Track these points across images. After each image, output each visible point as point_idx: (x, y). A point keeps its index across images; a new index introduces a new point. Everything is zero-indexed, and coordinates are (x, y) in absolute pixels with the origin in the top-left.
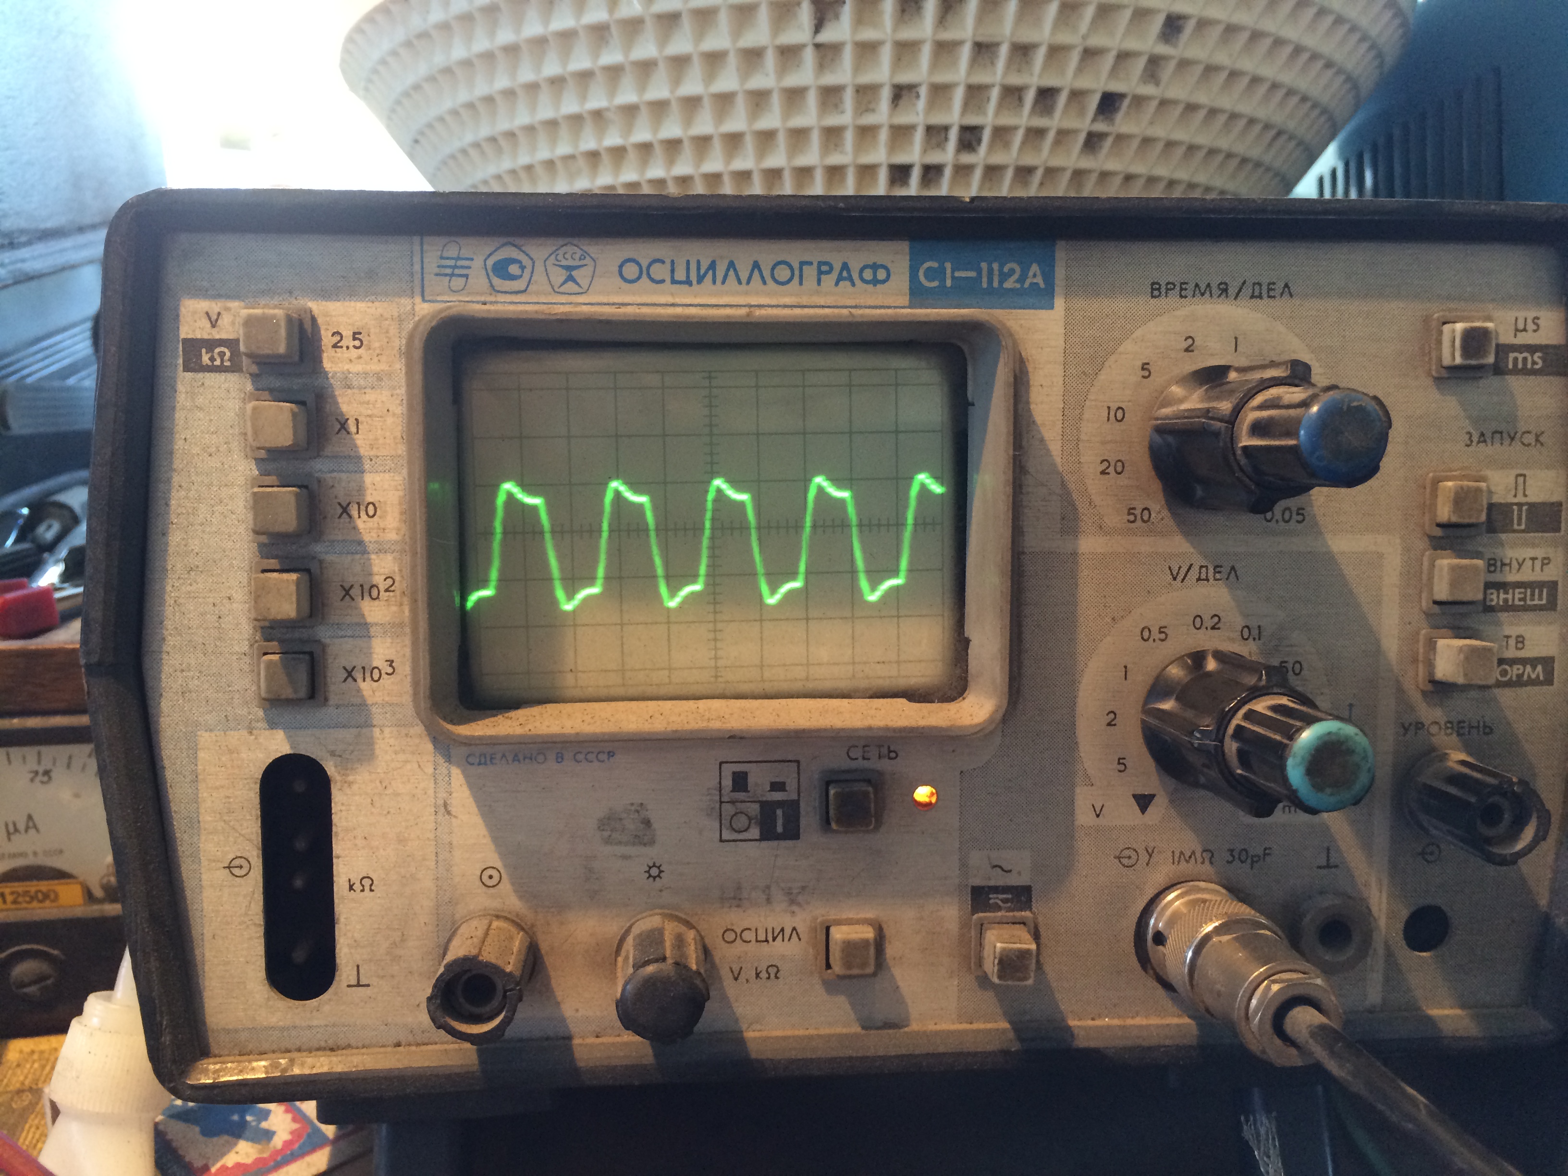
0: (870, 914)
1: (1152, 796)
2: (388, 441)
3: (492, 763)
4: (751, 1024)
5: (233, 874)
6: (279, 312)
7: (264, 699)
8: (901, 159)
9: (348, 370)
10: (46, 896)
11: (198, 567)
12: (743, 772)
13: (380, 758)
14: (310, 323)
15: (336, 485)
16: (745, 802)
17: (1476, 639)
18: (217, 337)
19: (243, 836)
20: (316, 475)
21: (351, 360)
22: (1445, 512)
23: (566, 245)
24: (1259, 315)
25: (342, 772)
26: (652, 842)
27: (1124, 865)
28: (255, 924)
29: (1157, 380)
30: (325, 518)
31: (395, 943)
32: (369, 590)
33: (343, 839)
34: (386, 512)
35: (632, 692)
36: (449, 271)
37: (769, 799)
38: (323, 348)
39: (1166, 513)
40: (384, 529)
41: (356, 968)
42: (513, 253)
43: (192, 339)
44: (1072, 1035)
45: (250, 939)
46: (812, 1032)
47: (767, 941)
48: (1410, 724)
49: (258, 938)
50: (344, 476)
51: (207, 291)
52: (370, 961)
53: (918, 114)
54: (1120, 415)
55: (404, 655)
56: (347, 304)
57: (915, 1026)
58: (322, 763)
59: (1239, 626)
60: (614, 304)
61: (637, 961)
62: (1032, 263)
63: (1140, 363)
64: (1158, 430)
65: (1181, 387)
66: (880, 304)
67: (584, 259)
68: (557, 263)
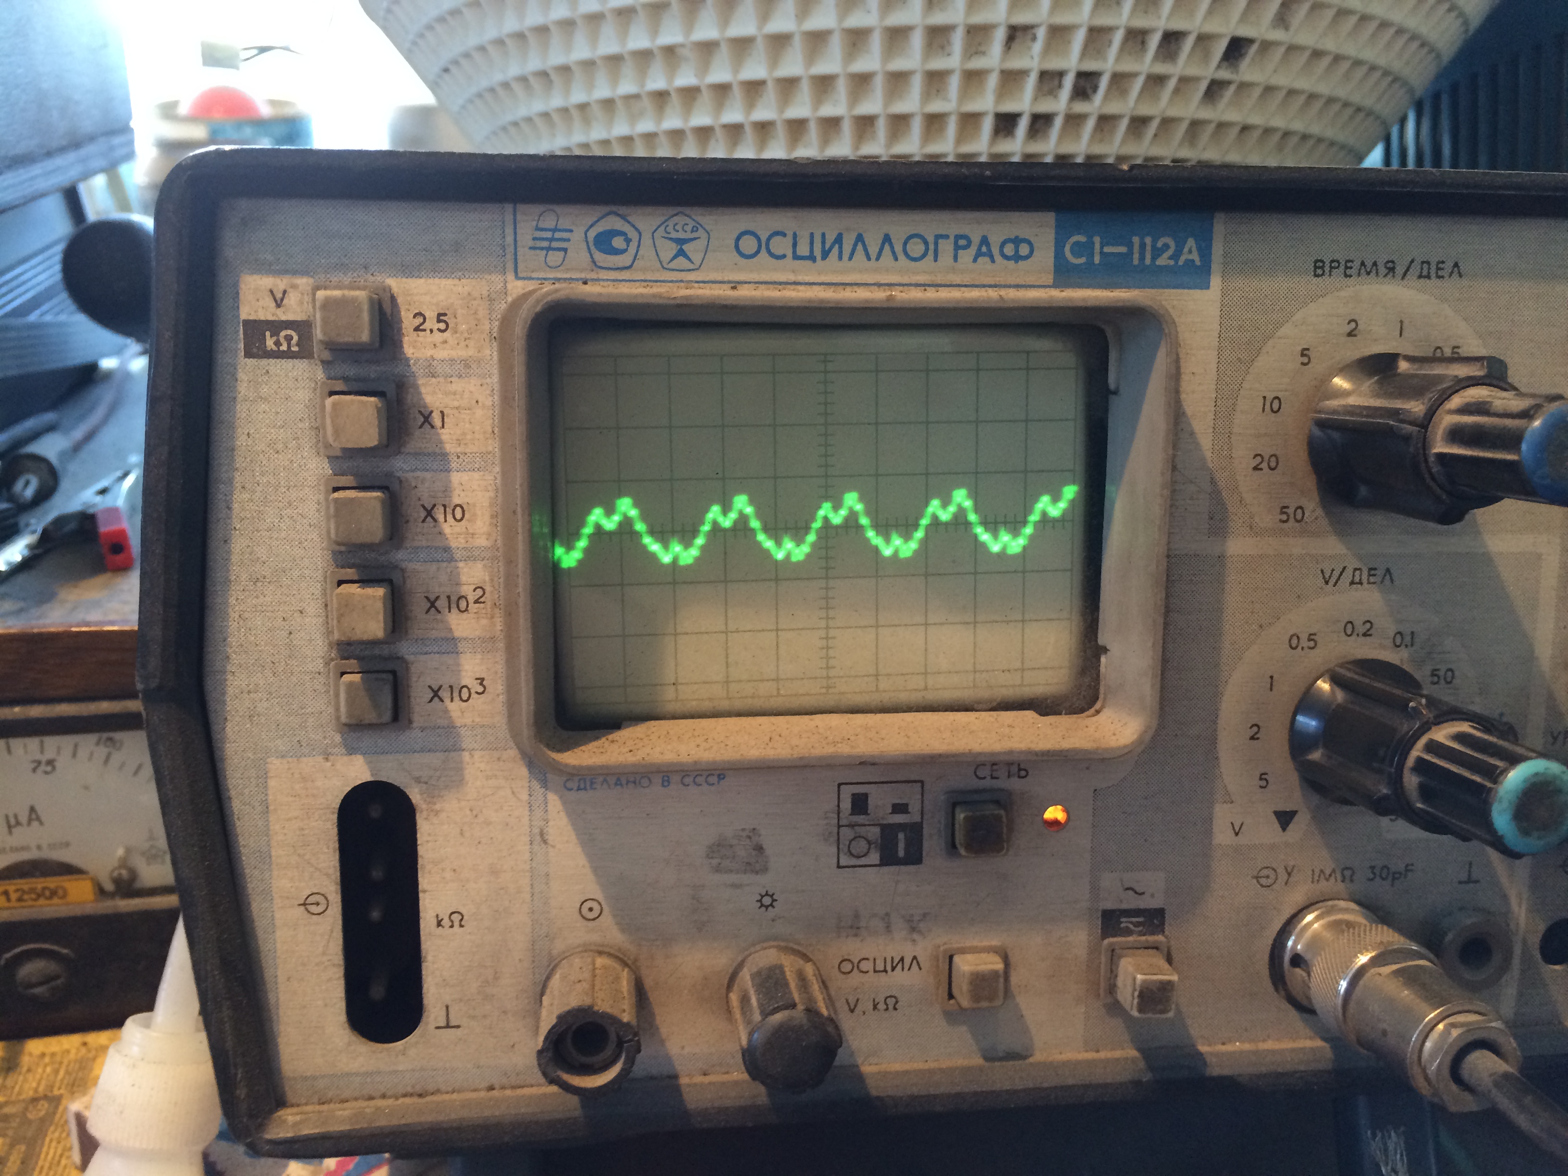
0: (996, 942)
1: (1294, 813)
2: (477, 436)
3: (592, 788)
4: (868, 1057)
5: (309, 912)
6: (362, 295)
7: (345, 725)
8: (1009, 107)
9: (432, 356)
10: (54, 893)
11: (264, 578)
12: (863, 794)
13: (470, 785)
14: (389, 302)
15: (419, 486)
16: (865, 825)
18: (284, 318)
19: (320, 870)
20: (398, 475)
21: (435, 345)
23: (677, 214)
24: (1427, 297)
25: (428, 799)
26: (765, 870)
27: (1262, 886)
28: (334, 965)
29: (1318, 367)
30: (407, 522)
31: (487, 981)
32: (457, 602)
33: (430, 872)
34: (475, 515)
35: (738, 705)
36: (545, 244)
37: (891, 822)
38: (404, 331)
39: (1320, 512)
40: (473, 534)
41: (445, 1008)
42: (617, 224)
43: (255, 321)
44: (1205, 1064)
45: (330, 980)
46: (932, 1065)
47: (885, 971)
48: (1560, 733)
49: (339, 978)
50: (428, 475)
51: (270, 265)
52: (461, 1000)
53: (1032, 57)
54: (1276, 406)
55: (496, 673)
56: (431, 281)
57: (1038, 1056)
58: (407, 791)
59: (1392, 634)
60: (729, 282)
61: (761, 1005)
62: (1187, 238)
63: (1300, 348)
64: (1322, 424)
65: (1345, 378)
66: (1022, 283)
67: (697, 231)
68: (667, 235)
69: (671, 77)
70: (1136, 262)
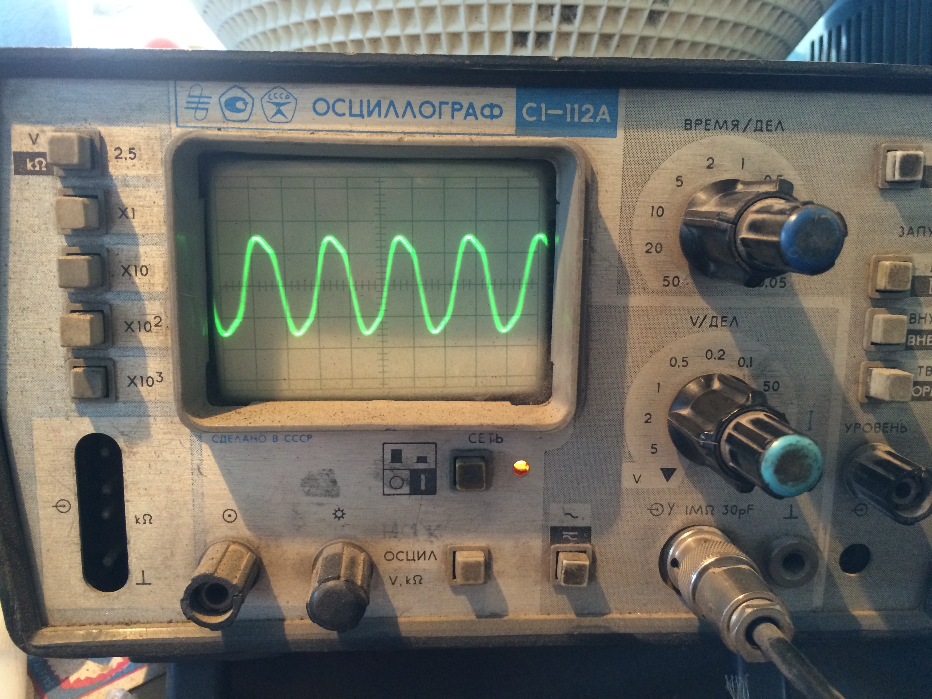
0: (483, 543)
1: (675, 470)
2: (155, 224)
3: (229, 442)
4: (404, 612)
5: (59, 511)
6: (73, 135)
7: (74, 397)
8: (521, 27)
9: (126, 174)
11: (28, 308)
12: (398, 450)
13: (154, 437)
14: (99, 141)
15: (120, 254)
16: (400, 469)
17: (900, 369)
18: (37, 150)
19: (65, 486)
20: (107, 246)
21: (128, 167)
22: (882, 283)
23: (275, 88)
24: (760, 143)
25: (129, 446)
26: (337, 495)
27: (653, 515)
28: (75, 544)
29: (687, 188)
30: (113, 275)
31: (167, 557)
32: (144, 325)
33: (131, 490)
34: (154, 272)
35: (328, 393)
36: (194, 106)
37: (416, 468)
38: (109, 159)
39: (690, 280)
40: (153, 284)
41: (141, 573)
42: (238, 93)
43: (20, 153)
45: (72, 552)
46: (444, 619)
47: (414, 560)
48: (851, 425)
49: (78, 552)
50: (125, 247)
51: (29, 119)
52: (151, 568)
54: (660, 212)
55: (169, 369)
56: (125, 128)
57: (511, 616)
58: (116, 440)
59: (738, 359)
60: (310, 130)
61: (320, 578)
62: (602, 104)
63: (675, 176)
64: (686, 223)
65: (705, 193)
66: (495, 132)
67: (289, 98)
68: (270, 101)
69: (318, 10)
70: (568, 120)
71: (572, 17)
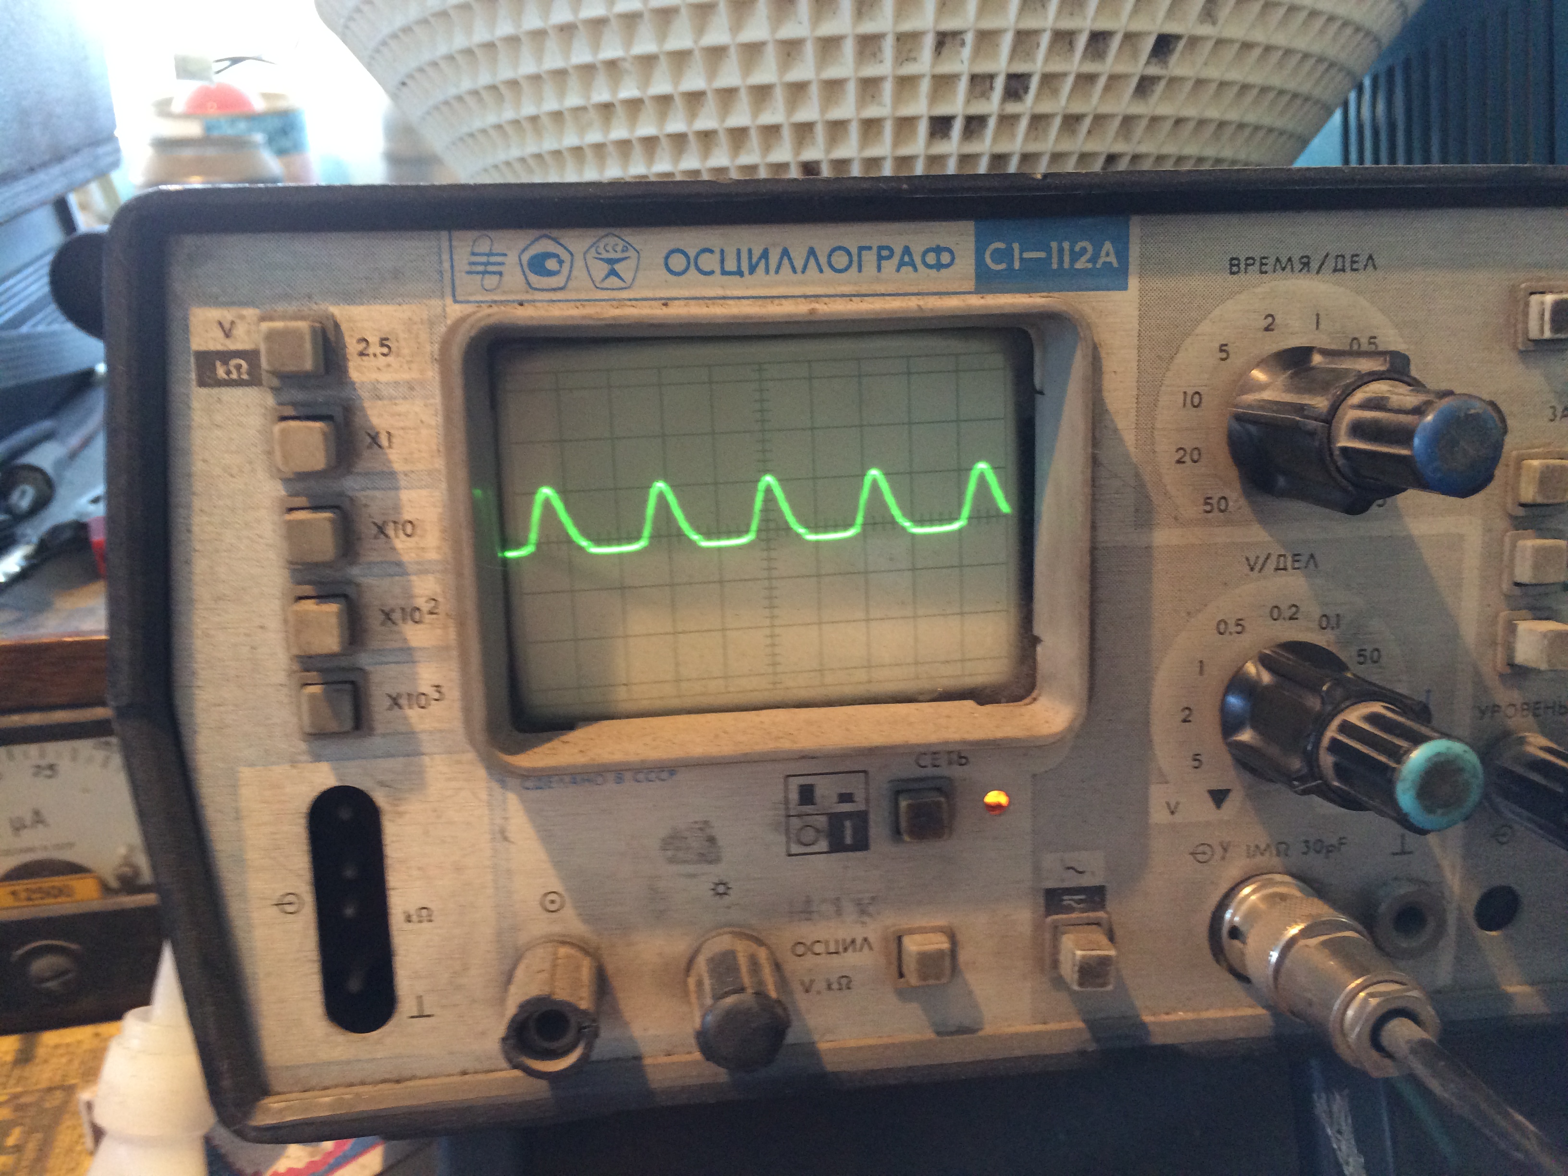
0: (941, 921)
1: (1228, 791)
2: (423, 455)
3: (548, 787)
4: (824, 1035)
5: (283, 911)
6: (303, 325)
7: (307, 732)
8: (942, 110)
9: (377, 380)
10: (60, 892)
11: (226, 596)
12: (809, 785)
13: (431, 787)
14: (333, 330)
15: (370, 504)
16: (812, 815)
17: (1557, 621)
18: (233, 348)
19: (292, 871)
20: (350, 493)
21: (379, 369)
22: (1529, 492)
23: (607, 235)
24: (1342, 290)
25: (393, 803)
26: (717, 860)
27: (1198, 861)
28: (311, 960)
29: (1237, 361)
30: (360, 538)
31: (456, 973)
32: (412, 614)
33: (396, 870)
34: (425, 530)
35: (688, 702)
36: (481, 268)
37: (837, 811)
38: (348, 356)
39: (1242, 502)
40: (423, 548)
41: (417, 999)
42: (549, 246)
43: (205, 352)
44: (1148, 1033)
45: (306, 975)
46: (886, 1040)
47: (838, 952)
48: (1487, 708)
49: (315, 973)
50: (378, 494)
51: (218, 298)
52: (432, 991)
53: (962, 62)
54: (1196, 400)
55: (451, 680)
56: (372, 307)
57: (988, 1030)
58: (372, 795)
59: (1317, 615)
60: (661, 299)
61: (713, 989)
62: (1105, 240)
63: (1217, 345)
64: (1239, 418)
65: (1263, 370)
66: (944, 290)
67: (627, 250)
68: (598, 256)
69: (615, 89)
70: (1055, 266)
71: (1021, 92)
